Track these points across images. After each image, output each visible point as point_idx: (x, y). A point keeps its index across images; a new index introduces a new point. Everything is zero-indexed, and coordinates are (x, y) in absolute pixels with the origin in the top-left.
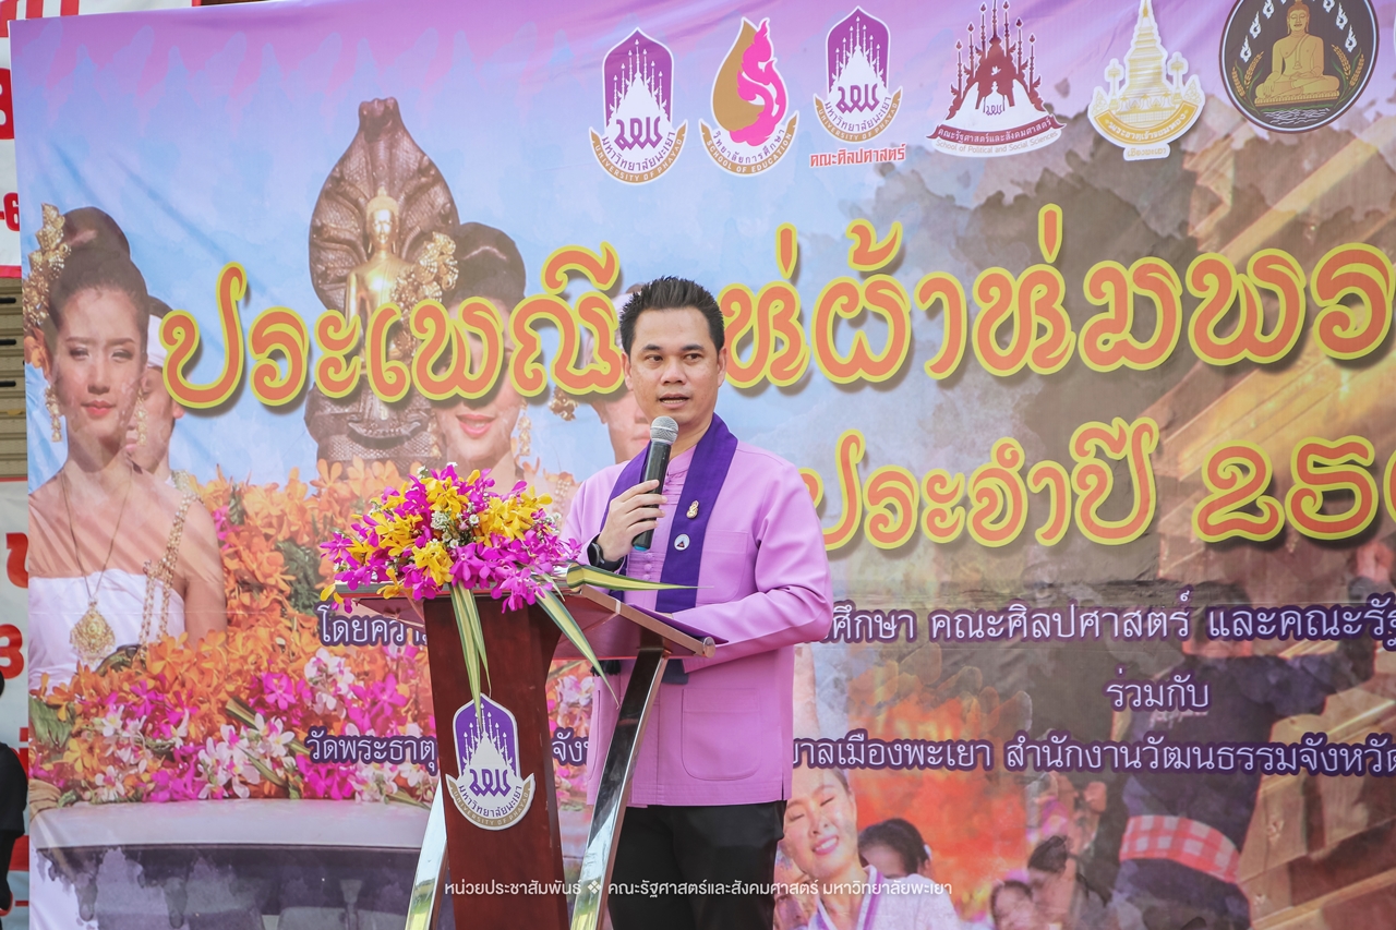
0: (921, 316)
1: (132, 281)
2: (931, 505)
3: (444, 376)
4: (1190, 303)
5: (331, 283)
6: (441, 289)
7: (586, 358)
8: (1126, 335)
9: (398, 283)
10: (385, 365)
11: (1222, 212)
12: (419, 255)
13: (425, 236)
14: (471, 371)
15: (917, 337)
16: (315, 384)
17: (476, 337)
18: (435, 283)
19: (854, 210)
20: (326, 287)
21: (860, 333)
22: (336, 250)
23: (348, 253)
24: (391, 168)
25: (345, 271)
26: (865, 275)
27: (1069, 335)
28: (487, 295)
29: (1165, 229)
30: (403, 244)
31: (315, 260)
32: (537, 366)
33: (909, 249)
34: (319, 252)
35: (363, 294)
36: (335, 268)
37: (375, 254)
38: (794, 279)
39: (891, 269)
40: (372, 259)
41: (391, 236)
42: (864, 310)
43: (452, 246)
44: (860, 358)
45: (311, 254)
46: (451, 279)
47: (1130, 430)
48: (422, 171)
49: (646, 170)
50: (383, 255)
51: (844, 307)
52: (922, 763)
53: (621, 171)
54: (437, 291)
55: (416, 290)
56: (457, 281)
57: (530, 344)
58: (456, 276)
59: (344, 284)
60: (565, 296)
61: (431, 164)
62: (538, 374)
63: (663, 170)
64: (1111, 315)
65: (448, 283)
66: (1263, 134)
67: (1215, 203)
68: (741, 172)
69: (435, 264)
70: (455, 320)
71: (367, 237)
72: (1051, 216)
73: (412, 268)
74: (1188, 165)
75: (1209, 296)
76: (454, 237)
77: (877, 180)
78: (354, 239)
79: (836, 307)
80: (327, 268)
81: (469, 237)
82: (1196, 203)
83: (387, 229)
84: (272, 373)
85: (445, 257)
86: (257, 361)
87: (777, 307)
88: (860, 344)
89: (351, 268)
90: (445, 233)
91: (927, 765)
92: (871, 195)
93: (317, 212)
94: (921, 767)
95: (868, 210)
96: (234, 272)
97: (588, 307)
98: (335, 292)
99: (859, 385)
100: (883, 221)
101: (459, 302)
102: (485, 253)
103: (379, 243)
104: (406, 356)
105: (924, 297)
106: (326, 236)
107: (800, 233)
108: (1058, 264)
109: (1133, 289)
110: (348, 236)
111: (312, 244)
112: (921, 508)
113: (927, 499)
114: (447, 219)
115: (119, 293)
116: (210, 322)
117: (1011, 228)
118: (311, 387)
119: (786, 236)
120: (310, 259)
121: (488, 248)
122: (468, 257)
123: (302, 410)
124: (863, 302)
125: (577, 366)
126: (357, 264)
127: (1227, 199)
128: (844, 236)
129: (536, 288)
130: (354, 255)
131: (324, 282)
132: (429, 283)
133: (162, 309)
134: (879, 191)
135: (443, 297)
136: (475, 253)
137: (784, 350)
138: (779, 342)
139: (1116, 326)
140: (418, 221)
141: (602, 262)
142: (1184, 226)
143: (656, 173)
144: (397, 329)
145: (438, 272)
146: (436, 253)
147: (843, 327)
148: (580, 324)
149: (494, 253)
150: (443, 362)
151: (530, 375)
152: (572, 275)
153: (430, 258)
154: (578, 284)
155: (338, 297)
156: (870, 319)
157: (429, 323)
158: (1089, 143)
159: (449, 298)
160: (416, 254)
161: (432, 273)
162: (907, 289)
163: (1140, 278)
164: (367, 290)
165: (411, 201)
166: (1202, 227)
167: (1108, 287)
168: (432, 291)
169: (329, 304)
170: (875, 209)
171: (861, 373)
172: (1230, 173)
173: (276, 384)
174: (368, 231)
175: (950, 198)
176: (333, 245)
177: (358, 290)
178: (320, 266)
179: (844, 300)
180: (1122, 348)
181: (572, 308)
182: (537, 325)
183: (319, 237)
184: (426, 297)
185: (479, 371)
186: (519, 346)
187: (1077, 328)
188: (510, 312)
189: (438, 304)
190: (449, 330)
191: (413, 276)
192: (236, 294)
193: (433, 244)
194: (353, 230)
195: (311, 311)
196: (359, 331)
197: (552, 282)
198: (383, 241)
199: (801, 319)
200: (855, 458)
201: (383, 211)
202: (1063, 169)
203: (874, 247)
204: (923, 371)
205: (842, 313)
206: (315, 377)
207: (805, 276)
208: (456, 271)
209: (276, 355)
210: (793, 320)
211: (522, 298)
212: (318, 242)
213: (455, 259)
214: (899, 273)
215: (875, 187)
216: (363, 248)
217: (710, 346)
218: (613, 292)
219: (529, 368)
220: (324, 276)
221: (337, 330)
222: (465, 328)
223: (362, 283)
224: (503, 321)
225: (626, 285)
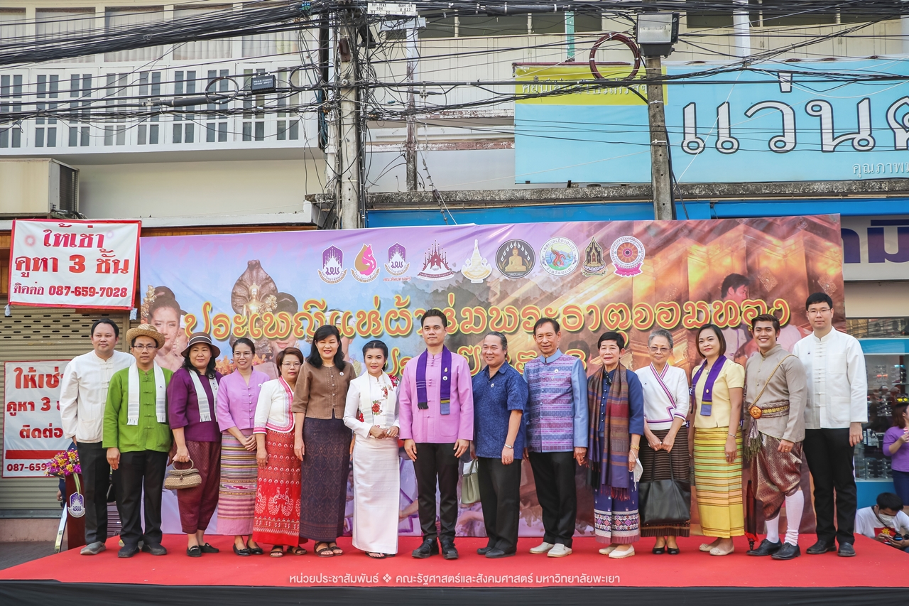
1: (176, 306)
3: (273, 332)
4: (489, 318)
5: (238, 307)
8: (472, 325)
9: (259, 307)
10: (254, 329)
11: (497, 296)
13: (267, 296)
14: (281, 331)
15: (414, 324)
17: (283, 322)
19: (396, 292)
20: (236, 308)
21: (398, 323)
22: (240, 298)
23: (244, 299)
24: (257, 278)
25: (242, 304)
26: (399, 308)
27: (457, 325)
28: (286, 311)
29: (483, 300)
30: (261, 297)
31: (233, 301)
32: (301, 330)
33: (412, 302)
34: (234, 299)
36: (239, 303)
37: (252, 300)
38: (379, 309)
39: (406, 307)
41: (257, 296)
42: (399, 317)
43: (276, 298)
44: (398, 329)
45: (232, 299)
46: (275, 307)
47: (473, 348)
48: (266, 279)
49: (335, 280)
50: (254, 300)
51: (393, 316)
53: (327, 280)
55: (264, 309)
56: (277, 307)
57: (299, 324)
59: (242, 307)
60: (310, 312)
61: (270, 277)
62: (302, 332)
63: (340, 280)
64: (468, 320)
66: (508, 278)
67: (495, 294)
68: (363, 282)
70: (276, 317)
71: (249, 295)
72: (451, 296)
73: (263, 304)
74: (488, 285)
75: (494, 316)
76: (276, 296)
77: (404, 285)
78: (245, 296)
79: (391, 316)
80: (237, 303)
81: (280, 296)
82: (490, 294)
83: (256, 293)
84: (219, 331)
86: (214, 327)
87: (373, 316)
88: (398, 326)
89: (244, 303)
92: (401, 289)
93: (234, 289)
95: (400, 293)
96: (208, 304)
97: (317, 315)
98: (239, 309)
99: (398, 336)
100: (404, 296)
101: (278, 313)
104: (261, 327)
105: (416, 314)
106: (237, 295)
107: (380, 298)
108: (453, 307)
109: (474, 314)
110: (243, 295)
111: (232, 297)
114: (274, 291)
115: (172, 309)
116: (200, 317)
117: (440, 298)
118: (231, 334)
119: (376, 298)
120: (231, 301)
121: (286, 299)
122: (280, 301)
123: (229, 340)
124: (399, 315)
126: (246, 302)
127: (499, 293)
128: (393, 298)
129: (301, 309)
132: (268, 308)
133: (185, 313)
134: (403, 288)
135: (272, 311)
136: (283, 300)
137: (375, 327)
138: (374, 325)
139: (470, 323)
140: (265, 292)
141: (321, 303)
142: (487, 299)
143: (338, 281)
144: (258, 320)
147: (393, 321)
148: (314, 319)
149: (288, 300)
150: (272, 328)
151: (299, 332)
152: (312, 306)
153: (269, 301)
154: (314, 309)
155: (240, 311)
156: (401, 319)
157: (268, 318)
158: (462, 278)
159: (274, 312)
160: (264, 300)
161: (269, 305)
162: (411, 313)
163: (476, 311)
164: (249, 309)
165: (263, 286)
166: (492, 300)
167: (467, 313)
168: (269, 310)
169: (237, 313)
170: (402, 292)
171: (398, 333)
172: (499, 287)
173: (220, 333)
175: (423, 290)
177: (246, 309)
178: (234, 303)
179: (393, 314)
180: (471, 328)
181: (312, 315)
182: (301, 319)
183: (234, 295)
184: (267, 311)
185: (283, 331)
187: (459, 323)
188: (293, 315)
189: (271, 313)
190: (274, 320)
191: (263, 306)
192: (208, 309)
194: (245, 293)
195: (231, 315)
196: (247, 320)
197: (306, 308)
198: (254, 297)
199: (380, 319)
200: (397, 354)
201: (254, 289)
202: (455, 284)
203: (402, 302)
204: (416, 333)
205: (392, 318)
206: (233, 332)
207: (382, 308)
208: (277, 305)
209: (221, 326)
210: (378, 319)
211: (297, 312)
213: (276, 301)
214: (409, 308)
216: (249, 298)
217: (442, 326)
218: (324, 311)
219: (299, 330)
220: (236, 305)
221: (240, 319)
222: (279, 320)
223: (247, 307)
224: (291, 318)
225: (329, 309)
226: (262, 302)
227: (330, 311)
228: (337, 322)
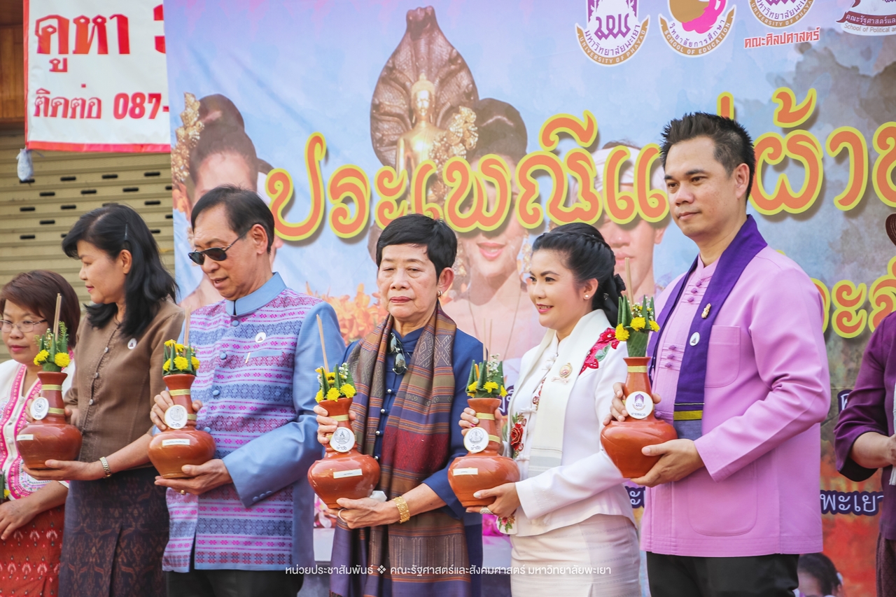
0: (831, 161)
1: (246, 148)
2: (840, 309)
3: (467, 214)
5: (386, 146)
6: (466, 149)
7: (572, 199)
9: (434, 145)
10: (425, 207)
12: (450, 123)
13: (454, 109)
14: (488, 210)
15: (829, 178)
16: (375, 222)
17: (491, 184)
18: (461, 145)
19: (779, 80)
20: (382, 149)
21: (783, 176)
22: (389, 121)
23: (398, 123)
24: (429, 59)
25: (396, 137)
26: (786, 131)
28: (499, 152)
30: (438, 115)
31: (374, 129)
32: (536, 205)
33: (822, 110)
34: (377, 123)
35: (409, 153)
36: (388, 135)
37: (418, 124)
39: (806, 126)
40: (416, 128)
41: (429, 110)
42: (786, 158)
43: (473, 117)
44: (783, 195)
45: (372, 125)
46: (473, 141)
48: (452, 61)
49: (618, 55)
50: (423, 124)
51: (772, 157)
52: (834, 508)
53: (599, 56)
54: (463, 150)
55: (447, 150)
56: (477, 142)
57: (530, 189)
58: (477, 139)
59: (395, 147)
60: (556, 152)
61: (459, 55)
62: (536, 211)
63: (631, 54)
65: (471, 144)
68: (690, 54)
69: (461, 130)
70: (475, 171)
71: (412, 111)
73: (444, 133)
76: (475, 110)
77: (797, 57)
78: (402, 112)
80: (383, 135)
81: (485, 109)
83: (426, 105)
84: (344, 214)
85: (468, 124)
86: (334, 205)
88: (783, 185)
89: (400, 135)
90: (468, 107)
91: (838, 510)
92: (792, 68)
93: (376, 94)
94: (834, 513)
95: (790, 81)
96: (317, 140)
97: (573, 161)
98: (389, 152)
99: (782, 216)
100: (802, 89)
101: (478, 158)
102: (498, 121)
103: (420, 115)
104: (440, 200)
105: (833, 147)
106: (382, 111)
107: (736, 100)
110: (398, 111)
111: (373, 118)
112: (832, 310)
113: (836, 303)
114: (470, 96)
115: (238, 157)
118: (372, 224)
119: (725, 102)
120: (371, 129)
121: (499, 117)
122: (485, 124)
123: (365, 242)
124: (785, 152)
125: (566, 205)
126: (404, 132)
128: (770, 101)
129: (535, 147)
130: (403, 125)
131: (381, 145)
132: (457, 145)
133: (267, 168)
134: (799, 65)
135: (467, 155)
136: (490, 121)
140: (448, 98)
141: (585, 126)
143: (625, 57)
144: (434, 179)
145: (463, 136)
146: (462, 121)
147: (770, 171)
148: (567, 173)
149: (504, 121)
150: (467, 204)
151: (530, 212)
152: (562, 136)
153: (457, 125)
154: (566, 142)
155: (390, 156)
156: (791, 165)
157: (457, 175)
159: (471, 155)
160: (447, 123)
161: (459, 137)
162: (821, 141)
164: (412, 151)
165: (443, 83)
168: (459, 151)
169: (385, 162)
170: (795, 79)
171: (783, 207)
173: (347, 222)
174: (413, 106)
175: (855, 68)
176: (387, 118)
177: (406, 151)
178: (378, 134)
179: (770, 150)
181: (562, 161)
182: (536, 174)
183: (377, 112)
184: (454, 155)
186: (522, 191)
188: (516, 165)
189: (463, 160)
190: (472, 180)
191: (445, 139)
192: (319, 155)
193: (459, 116)
194: (402, 106)
195: (372, 168)
196: (406, 182)
197: (547, 142)
198: (423, 114)
201: (423, 91)
203: (794, 108)
204: (833, 204)
205: (769, 161)
206: (375, 217)
208: (477, 135)
209: (347, 200)
211: (525, 154)
212: (377, 116)
213: (476, 126)
214: (814, 128)
215: (795, 62)
216: (409, 119)
218: (592, 149)
219: (530, 207)
220: (381, 141)
221: (390, 181)
222: (483, 178)
223: (408, 146)
224: (510, 172)
225: (603, 143)
226: (442, 128)
227: (608, 146)
228: (626, 180)
